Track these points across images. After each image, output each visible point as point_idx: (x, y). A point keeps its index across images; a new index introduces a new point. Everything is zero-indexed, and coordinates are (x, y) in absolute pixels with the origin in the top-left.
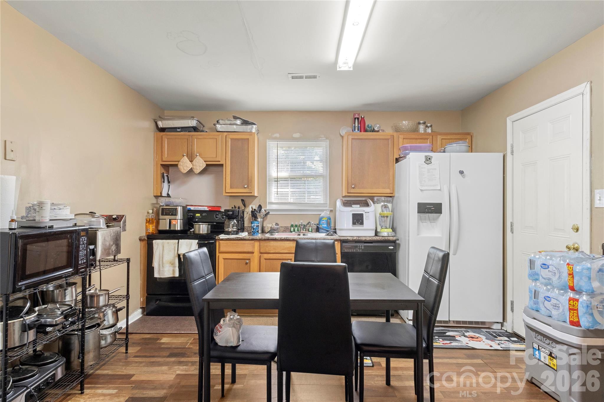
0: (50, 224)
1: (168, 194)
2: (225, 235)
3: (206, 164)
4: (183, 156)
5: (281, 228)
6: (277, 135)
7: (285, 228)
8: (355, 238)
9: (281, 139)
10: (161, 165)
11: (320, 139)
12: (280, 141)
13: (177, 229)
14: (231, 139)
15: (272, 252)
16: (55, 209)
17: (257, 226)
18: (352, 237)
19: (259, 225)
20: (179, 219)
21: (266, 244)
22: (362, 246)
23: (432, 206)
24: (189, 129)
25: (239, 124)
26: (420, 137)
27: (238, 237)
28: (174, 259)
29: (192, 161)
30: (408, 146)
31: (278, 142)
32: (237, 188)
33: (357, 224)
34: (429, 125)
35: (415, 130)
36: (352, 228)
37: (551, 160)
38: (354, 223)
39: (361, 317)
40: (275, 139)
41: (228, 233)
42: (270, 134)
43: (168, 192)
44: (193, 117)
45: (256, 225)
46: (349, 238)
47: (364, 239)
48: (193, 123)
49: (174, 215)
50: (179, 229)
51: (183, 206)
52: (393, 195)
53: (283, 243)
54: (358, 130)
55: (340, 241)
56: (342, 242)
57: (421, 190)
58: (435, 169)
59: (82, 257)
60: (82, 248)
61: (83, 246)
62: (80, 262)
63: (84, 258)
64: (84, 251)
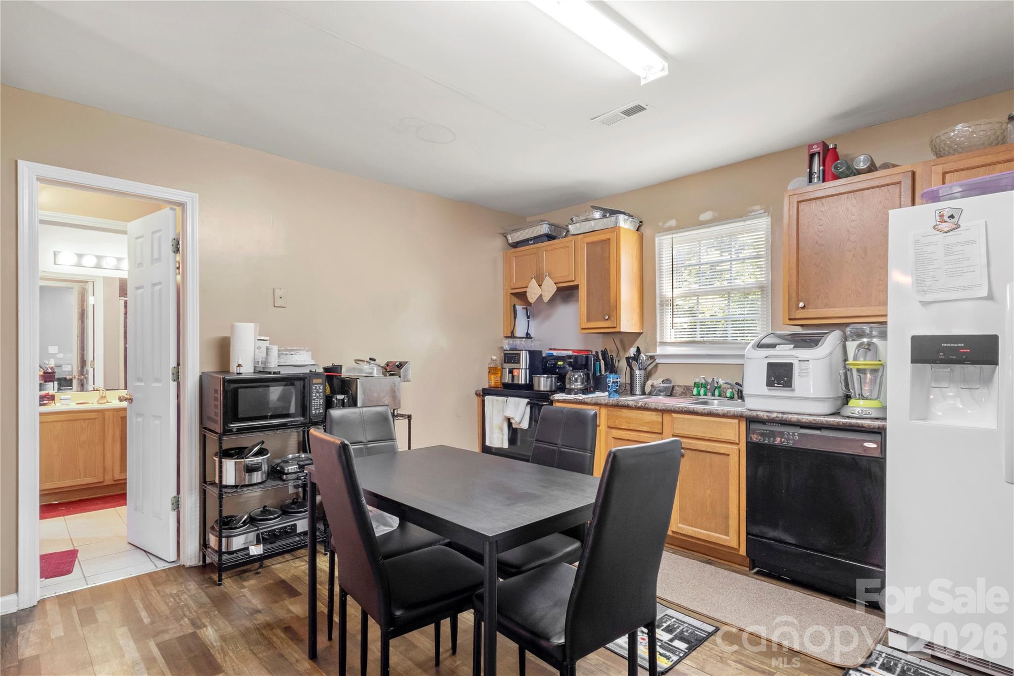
0: (276, 370)
1: (527, 334)
2: (566, 395)
3: (557, 287)
4: (532, 278)
5: (677, 388)
6: (673, 223)
7: (684, 389)
8: (774, 415)
9: (679, 228)
10: (512, 294)
11: (753, 214)
12: (677, 233)
13: (520, 383)
14: (588, 244)
15: (624, 427)
16: (286, 354)
17: (613, 382)
18: (768, 412)
19: (618, 380)
20: (524, 368)
21: (615, 413)
22: (794, 434)
24: (541, 238)
25: (598, 217)
27: (577, 398)
28: (502, 424)
29: (541, 285)
31: (674, 236)
32: (596, 320)
33: (776, 385)
36: (767, 392)
38: (770, 384)
39: (794, 588)
40: (670, 230)
41: (570, 392)
42: (660, 224)
43: (528, 331)
44: (542, 221)
45: (611, 380)
46: (761, 414)
47: (795, 418)
48: (544, 229)
49: (516, 363)
50: (523, 383)
51: (530, 349)
53: (640, 414)
54: (819, 180)
55: (745, 419)
56: (747, 420)
57: (925, 304)
59: (317, 406)
60: (315, 396)
61: (318, 394)
62: (314, 412)
63: (320, 408)
64: (320, 400)
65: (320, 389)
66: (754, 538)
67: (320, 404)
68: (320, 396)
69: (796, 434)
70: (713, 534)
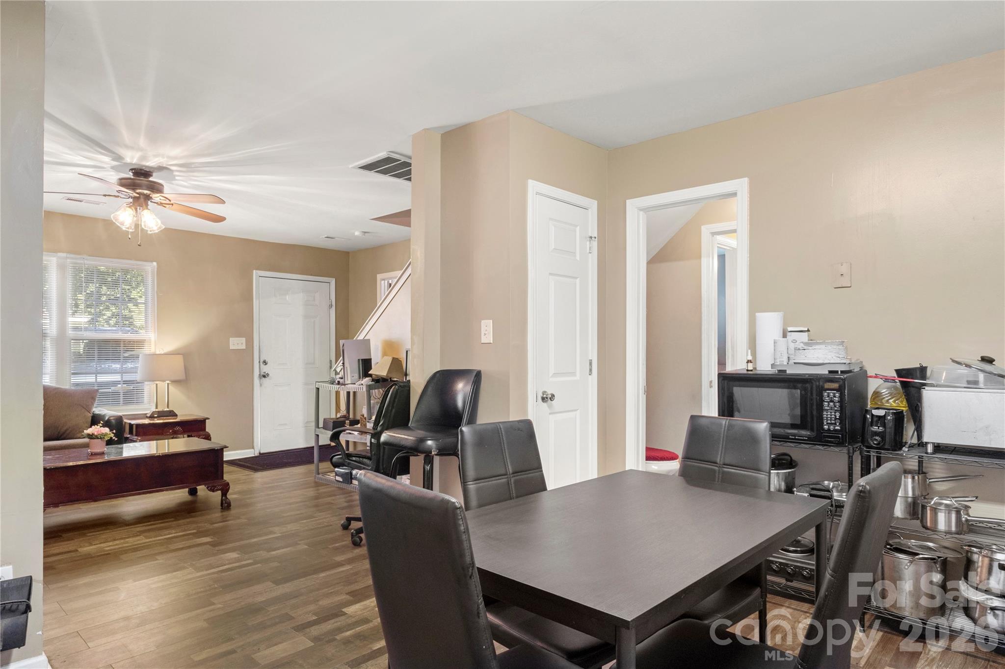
59: (831, 420)
60: (828, 406)
61: (831, 404)
62: (826, 427)
63: (835, 424)
64: (835, 413)
65: (835, 397)
67: (836, 419)
68: (835, 406)
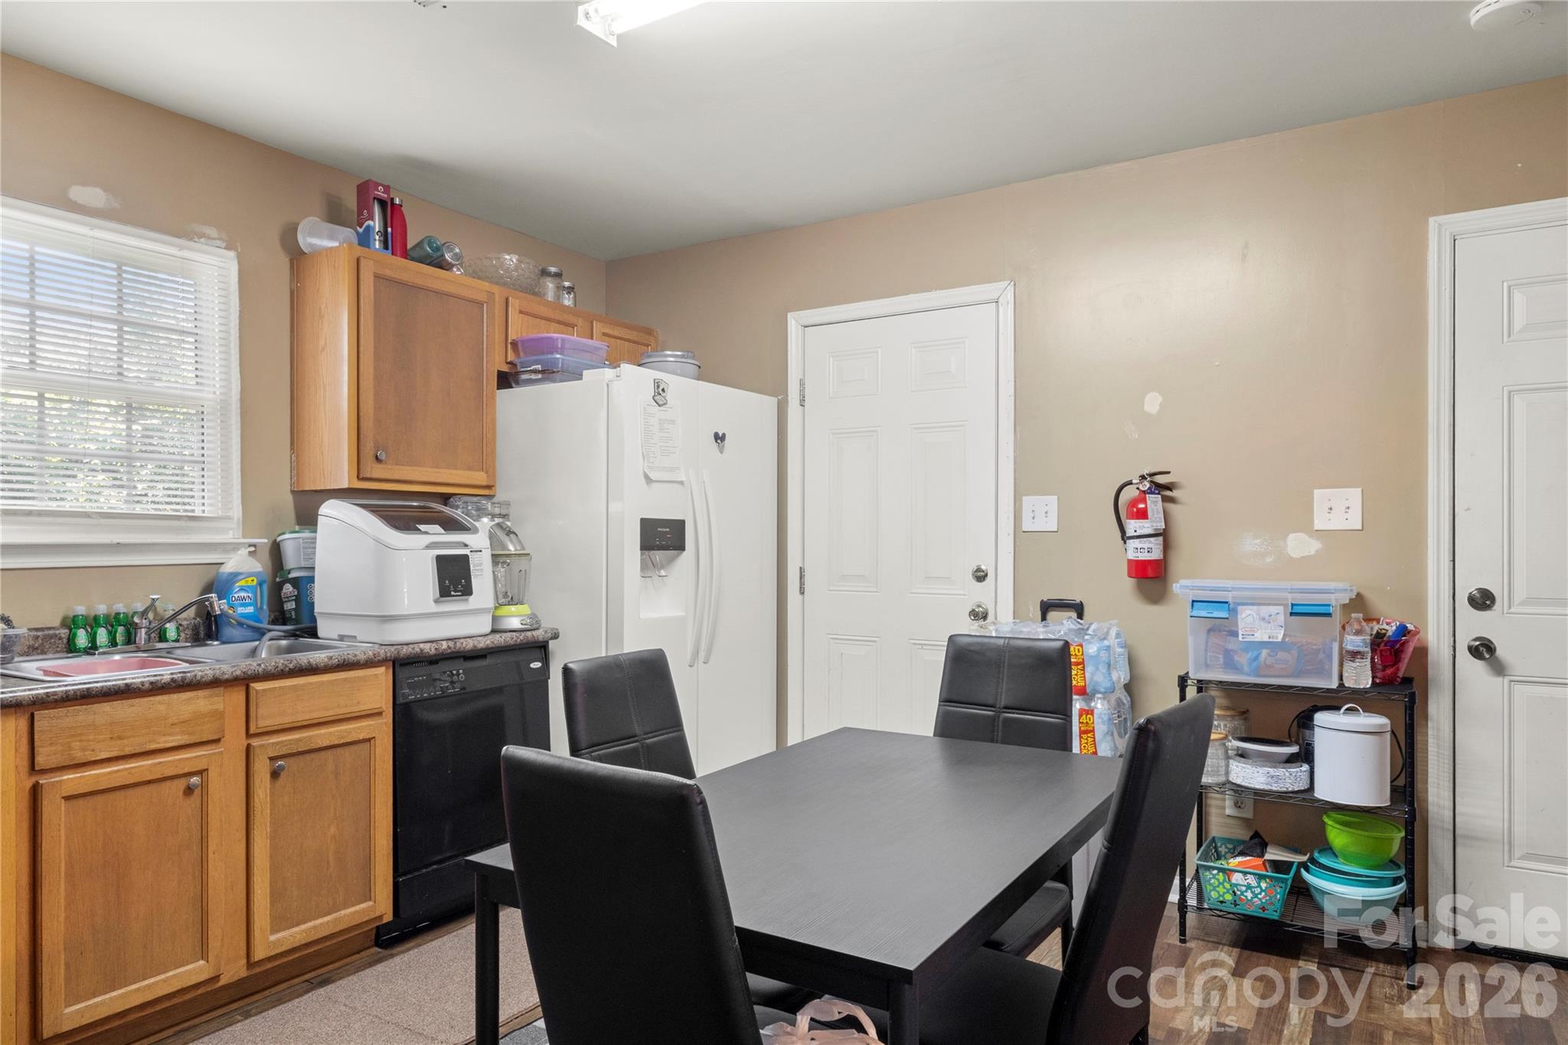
8: (444, 645)
11: (202, 240)
15: (104, 755)
18: (428, 642)
22: (458, 671)
23: (668, 530)
26: (558, 316)
30: (557, 339)
33: (453, 593)
34: (567, 284)
35: (533, 291)
36: (434, 608)
37: (916, 429)
38: (443, 592)
46: (426, 647)
52: (492, 494)
54: (386, 248)
55: (392, 663)
56: (397, 666)
58: (672, 422)
66: (409, 876)
69: (461, 671)
70: (343, 912)
